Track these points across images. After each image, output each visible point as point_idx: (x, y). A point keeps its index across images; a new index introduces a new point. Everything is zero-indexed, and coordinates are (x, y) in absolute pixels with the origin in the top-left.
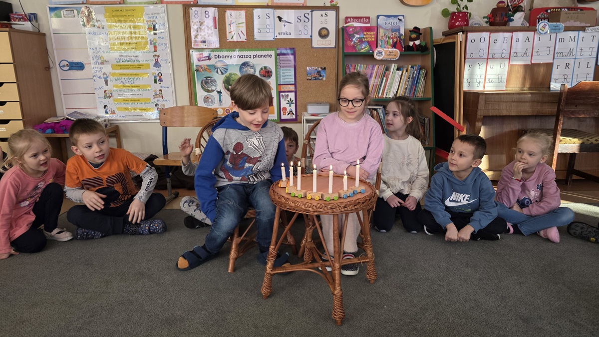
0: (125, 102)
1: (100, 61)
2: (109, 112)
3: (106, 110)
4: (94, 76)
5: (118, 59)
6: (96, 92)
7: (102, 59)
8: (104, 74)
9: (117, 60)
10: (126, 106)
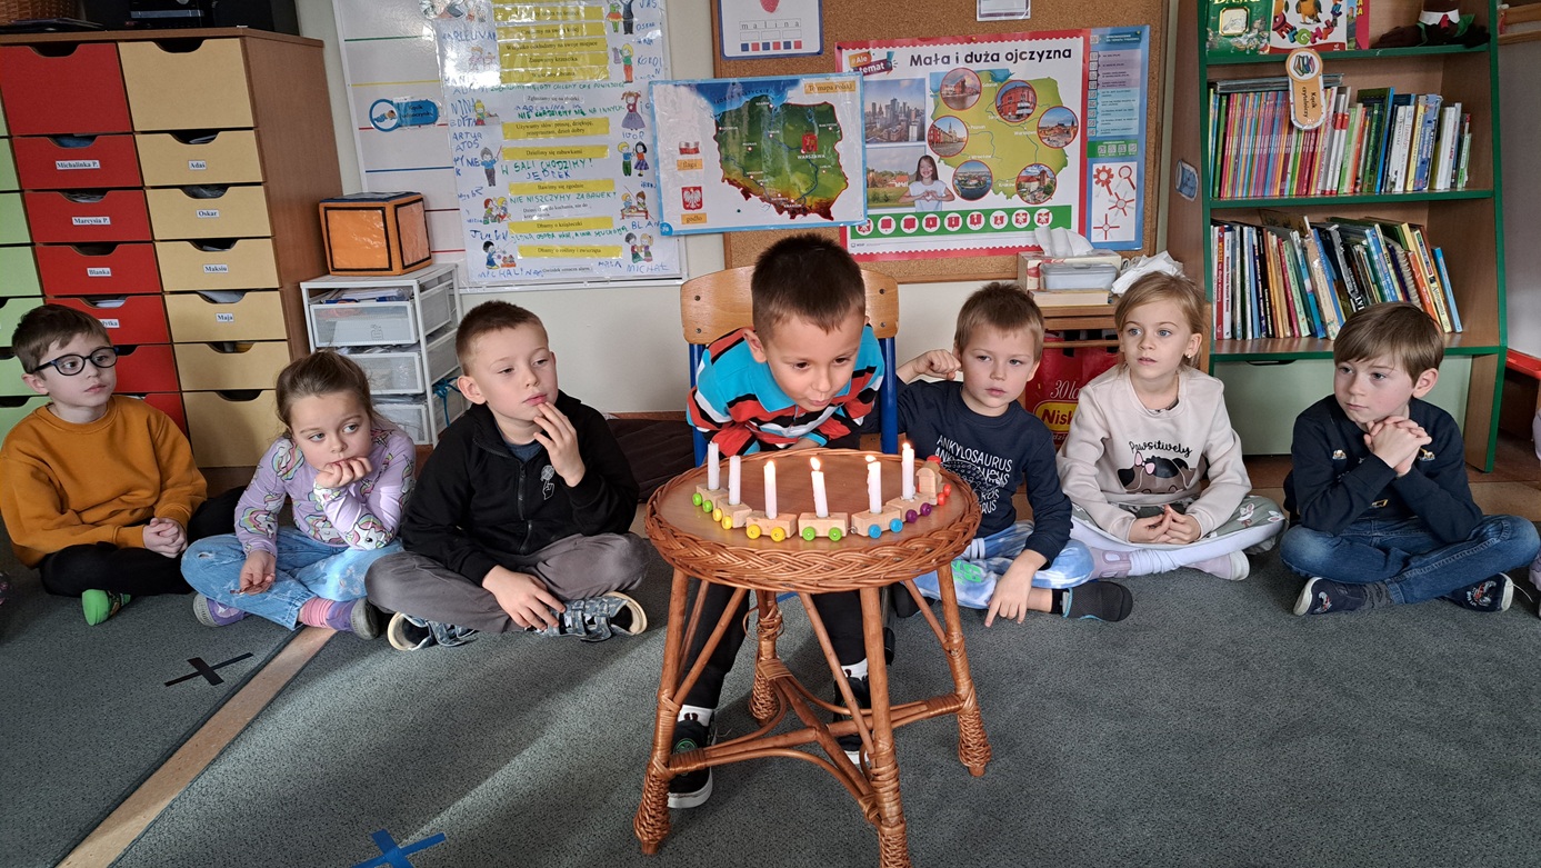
0: (543, 231)
1: (474, 116)
2: (498, 262)
3: (490, 255)
4: (456, 160)
5: (525, 108)
6: (462, 204)
7: (480, 110)
8: (486, 152)
9: (521, 111)
10: (546, 242)
